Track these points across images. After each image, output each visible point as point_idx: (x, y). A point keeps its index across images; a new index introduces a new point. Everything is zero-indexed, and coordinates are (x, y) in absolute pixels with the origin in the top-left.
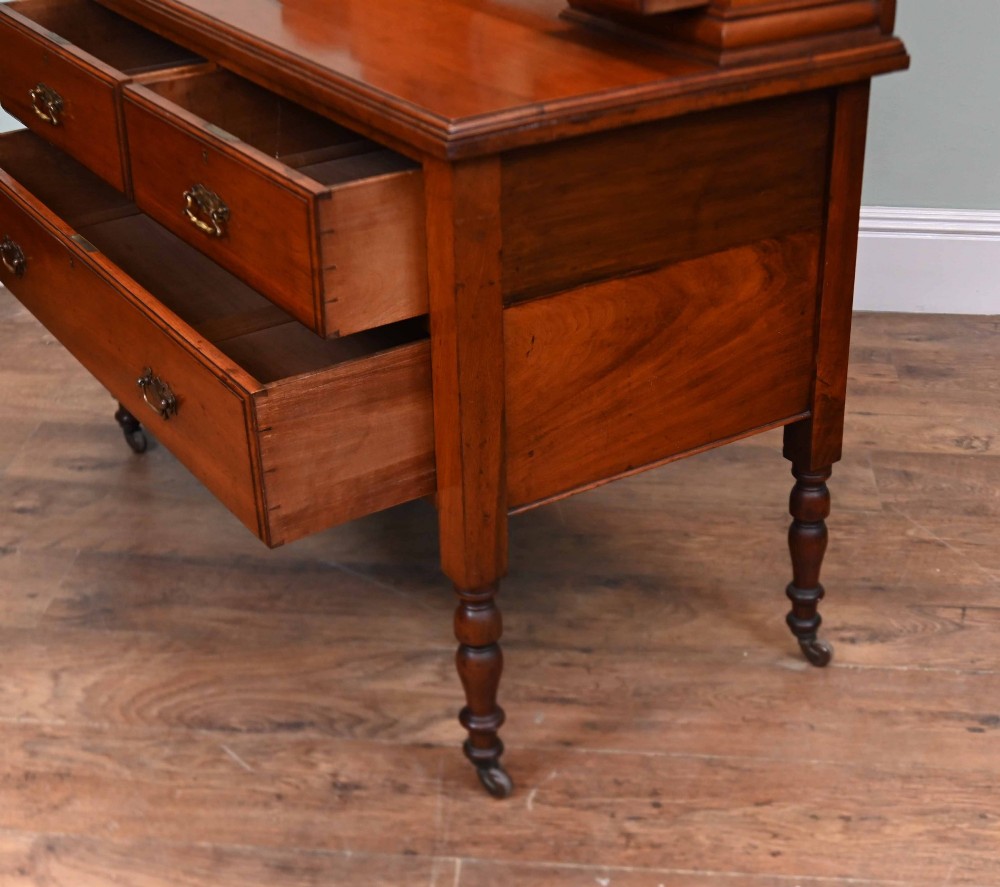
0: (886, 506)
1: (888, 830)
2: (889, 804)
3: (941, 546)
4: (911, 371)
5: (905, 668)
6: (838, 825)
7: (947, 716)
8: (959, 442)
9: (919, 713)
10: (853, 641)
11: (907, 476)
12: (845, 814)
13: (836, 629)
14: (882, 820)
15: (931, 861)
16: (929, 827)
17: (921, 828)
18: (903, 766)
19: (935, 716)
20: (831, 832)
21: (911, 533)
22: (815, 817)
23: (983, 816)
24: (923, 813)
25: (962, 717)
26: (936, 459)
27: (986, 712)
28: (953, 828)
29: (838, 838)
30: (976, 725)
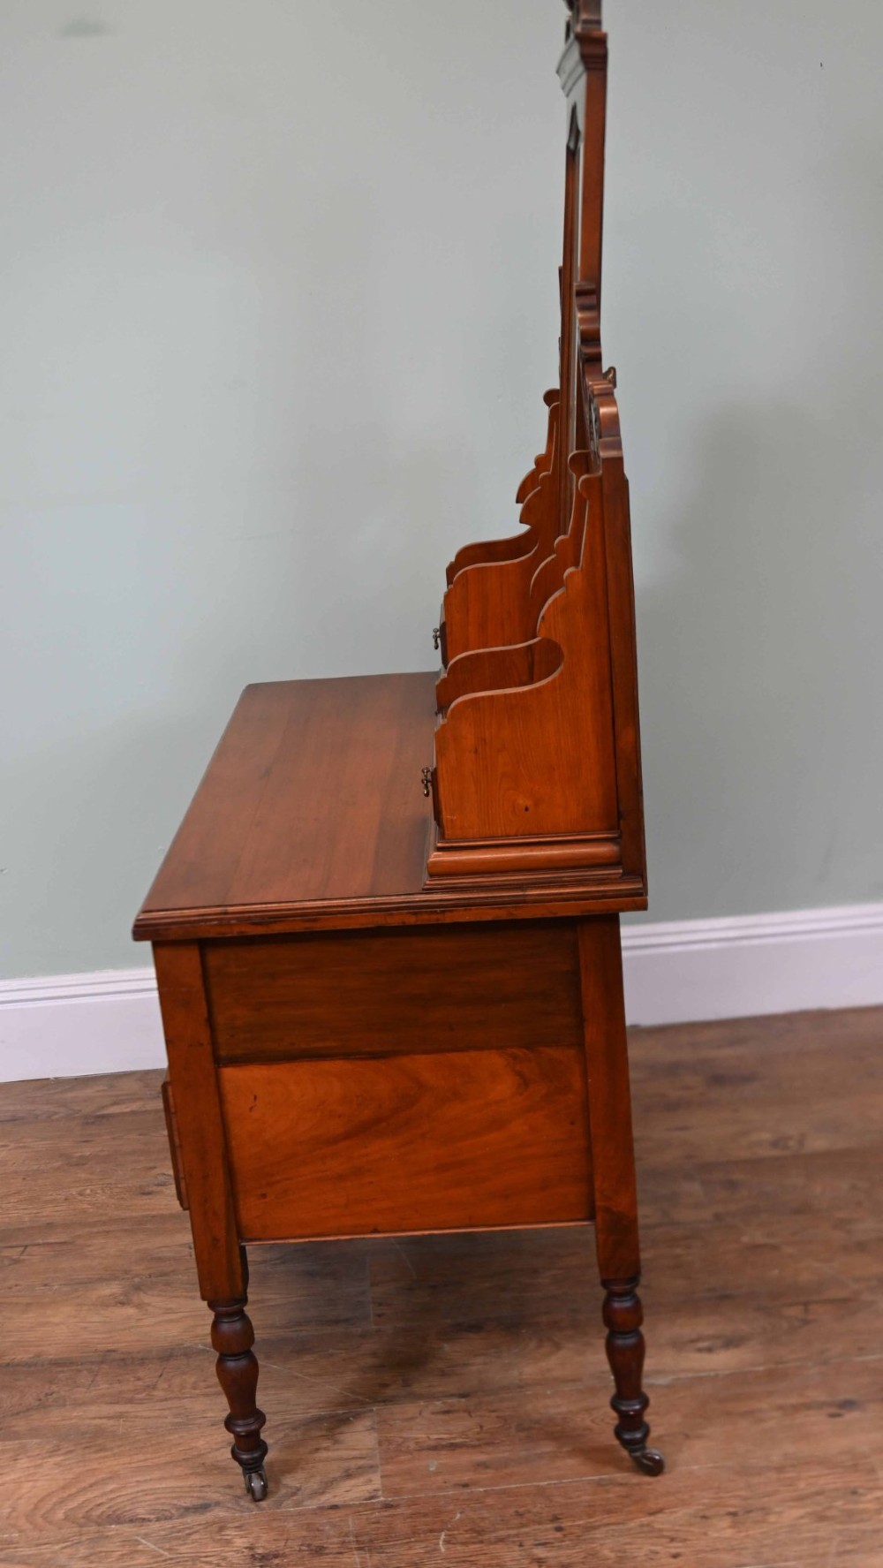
0: (718, 1217)
1: (772, 1518)
2: (768, 1495)
3: (775, 1248)
4: (718, 1080)
5: (761, 1368)
6: (727, 1521)
7: (807, 1407)
8: (775, 1144)
9: (781, 1408)
10: (710, 1350)
11: (732, 1185)
12: (732, 1510)
13: (693, 1341)
14: (766, 1510)
15: (816, 1540)
16: (808, 1510)
17: (801, 1512)
18: (776, 1458)
19: (797, 1408)
20: (722, 1530)
21: (745, 1239)
22: (704, 1517)
23: (854, 1493)
24: (800, 1499)
25: (821, 1406)
26: (755, 1164)
27: (842, 1397)
28: (830, 1508)
29: (729, 1533)
30: (833, 1410)
